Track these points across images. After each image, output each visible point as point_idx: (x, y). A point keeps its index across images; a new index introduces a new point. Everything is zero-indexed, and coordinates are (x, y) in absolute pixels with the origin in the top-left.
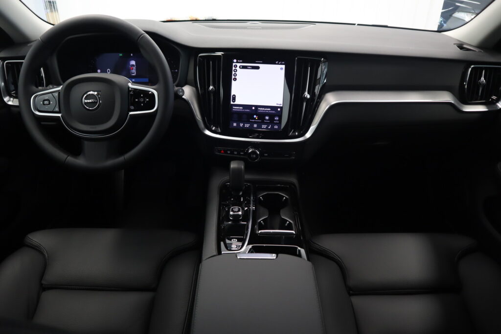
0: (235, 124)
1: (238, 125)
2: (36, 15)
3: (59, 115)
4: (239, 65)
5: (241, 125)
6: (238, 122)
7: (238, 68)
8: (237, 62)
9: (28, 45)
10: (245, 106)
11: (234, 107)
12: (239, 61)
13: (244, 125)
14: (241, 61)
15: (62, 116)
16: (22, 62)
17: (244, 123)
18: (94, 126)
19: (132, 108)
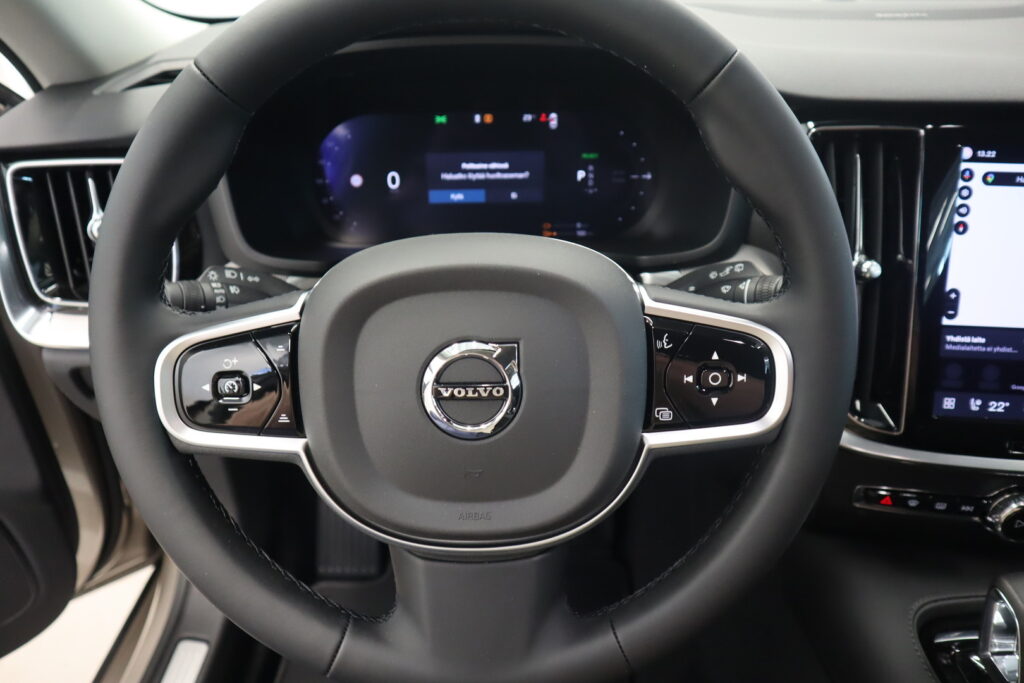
0: (949, 403)
1: (962, 404)
2: (163, 10)
3: (292, 445)
4: (979, 169)
5: (975, 404)
6: (963, 394)
7: (976, 184)
8: (975, 159)
9: (97, 92)
10: (993, 334)
11: (950, 338)
12: (981, 154)
13: (984, 406)
14: (992, 154)
15: (307, 450)
16: (116, 168)
17: (987, 397)
18: (481, 508)
19: (665, 414)
